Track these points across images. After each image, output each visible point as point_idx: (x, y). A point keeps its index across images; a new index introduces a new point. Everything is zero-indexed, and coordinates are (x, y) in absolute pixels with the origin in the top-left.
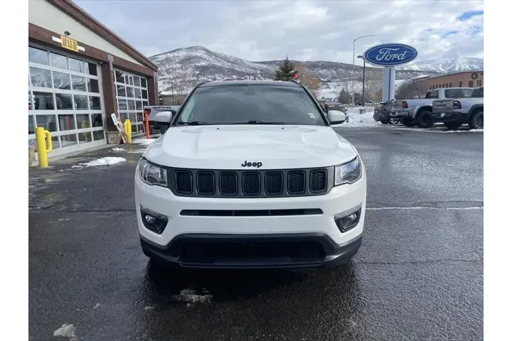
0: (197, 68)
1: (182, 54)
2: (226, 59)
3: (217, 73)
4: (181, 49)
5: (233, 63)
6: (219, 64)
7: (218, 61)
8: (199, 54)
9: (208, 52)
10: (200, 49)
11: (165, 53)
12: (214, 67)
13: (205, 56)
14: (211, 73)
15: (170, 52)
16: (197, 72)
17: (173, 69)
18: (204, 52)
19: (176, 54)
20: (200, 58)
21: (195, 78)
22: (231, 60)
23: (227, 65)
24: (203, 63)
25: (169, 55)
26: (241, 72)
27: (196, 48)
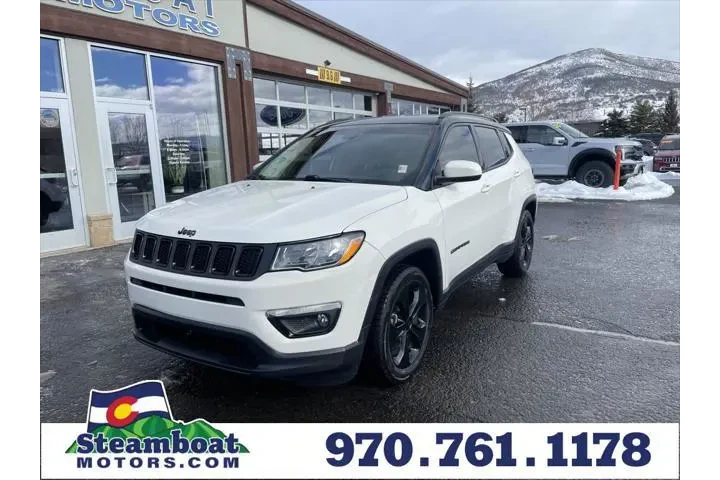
0: (587, 82)
1: (566, 63)
2: (641, 64)
3: (621, 87)
4: (564, 56)
5: (655, 69)
6: (627, 73)
7: (626, 68)
8: (592, 61)
9: (610, 56)
10: (596, 53)
11: (538, 65)
12: (617, 78)
13: (603, 62)
14: (611, 89)
15: (547, 63)
16: (586, 89)
17: (548, 87)
18: (602, 56)
19: (555, 65)
20: (596, 66)
21: (582, 98)
22: (649, 64)
23: (641, 73)
24: (599, 74)
25: (545, 67)
26: (667, 83)
27: (589, 52)
